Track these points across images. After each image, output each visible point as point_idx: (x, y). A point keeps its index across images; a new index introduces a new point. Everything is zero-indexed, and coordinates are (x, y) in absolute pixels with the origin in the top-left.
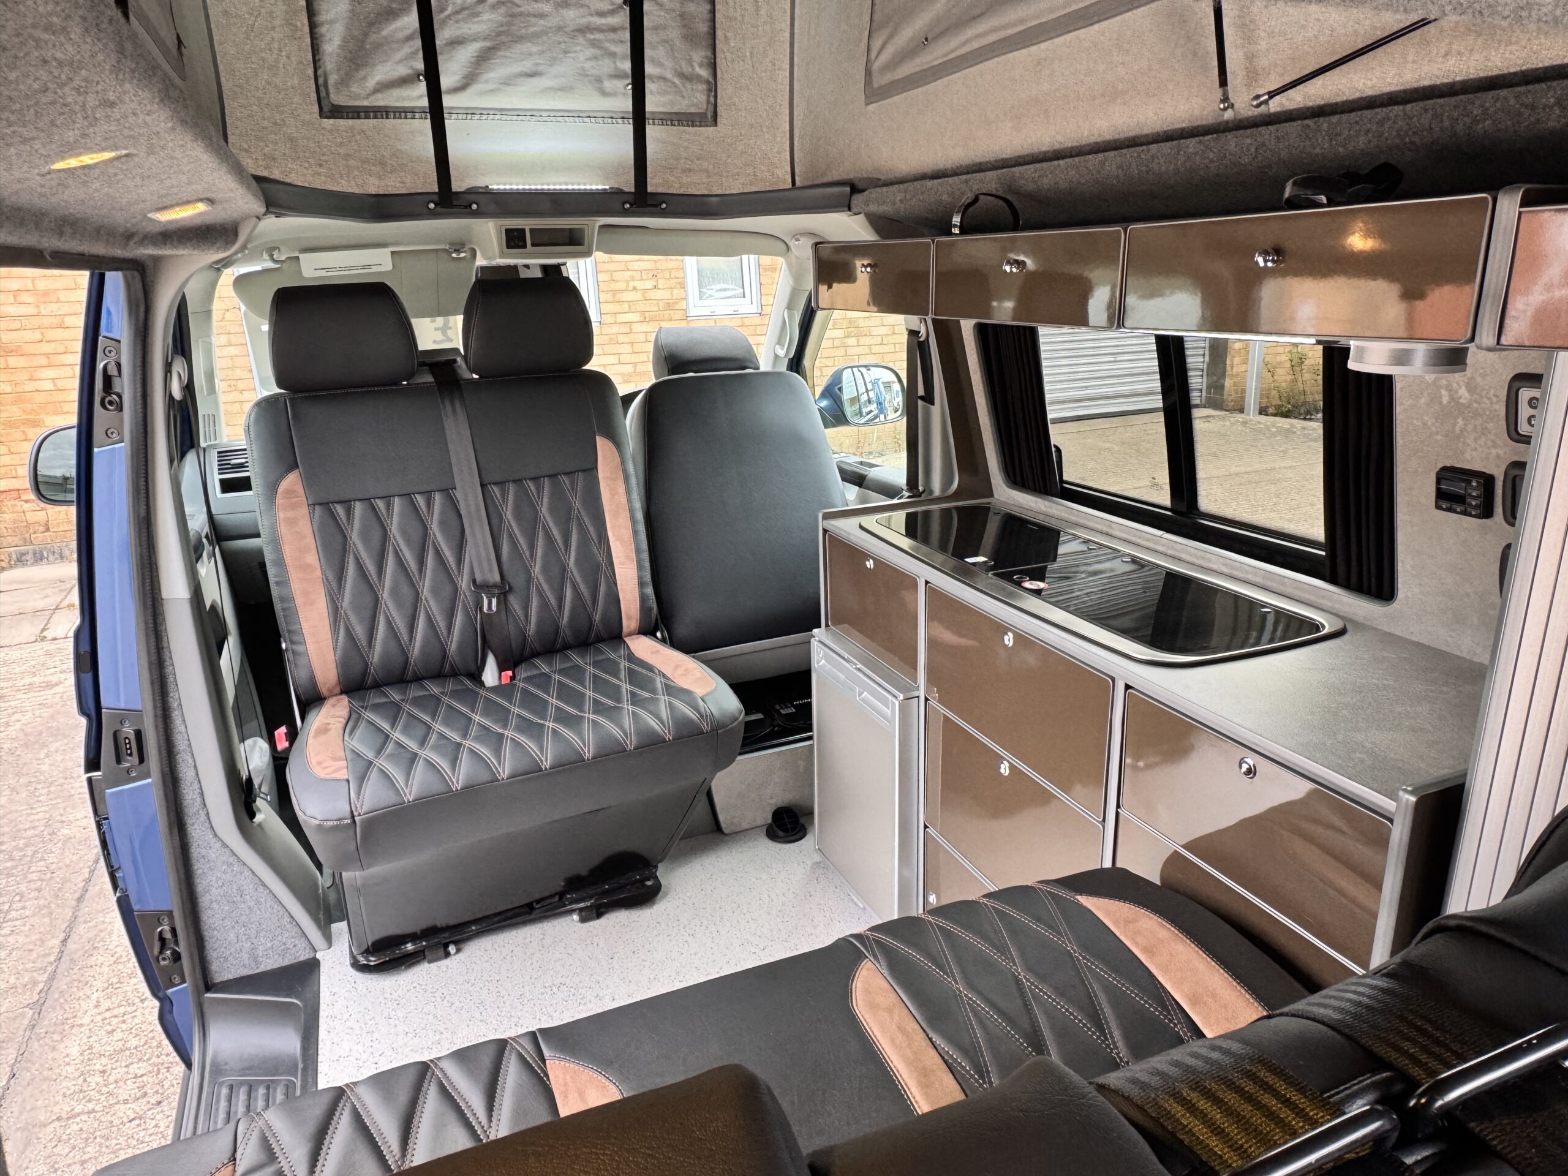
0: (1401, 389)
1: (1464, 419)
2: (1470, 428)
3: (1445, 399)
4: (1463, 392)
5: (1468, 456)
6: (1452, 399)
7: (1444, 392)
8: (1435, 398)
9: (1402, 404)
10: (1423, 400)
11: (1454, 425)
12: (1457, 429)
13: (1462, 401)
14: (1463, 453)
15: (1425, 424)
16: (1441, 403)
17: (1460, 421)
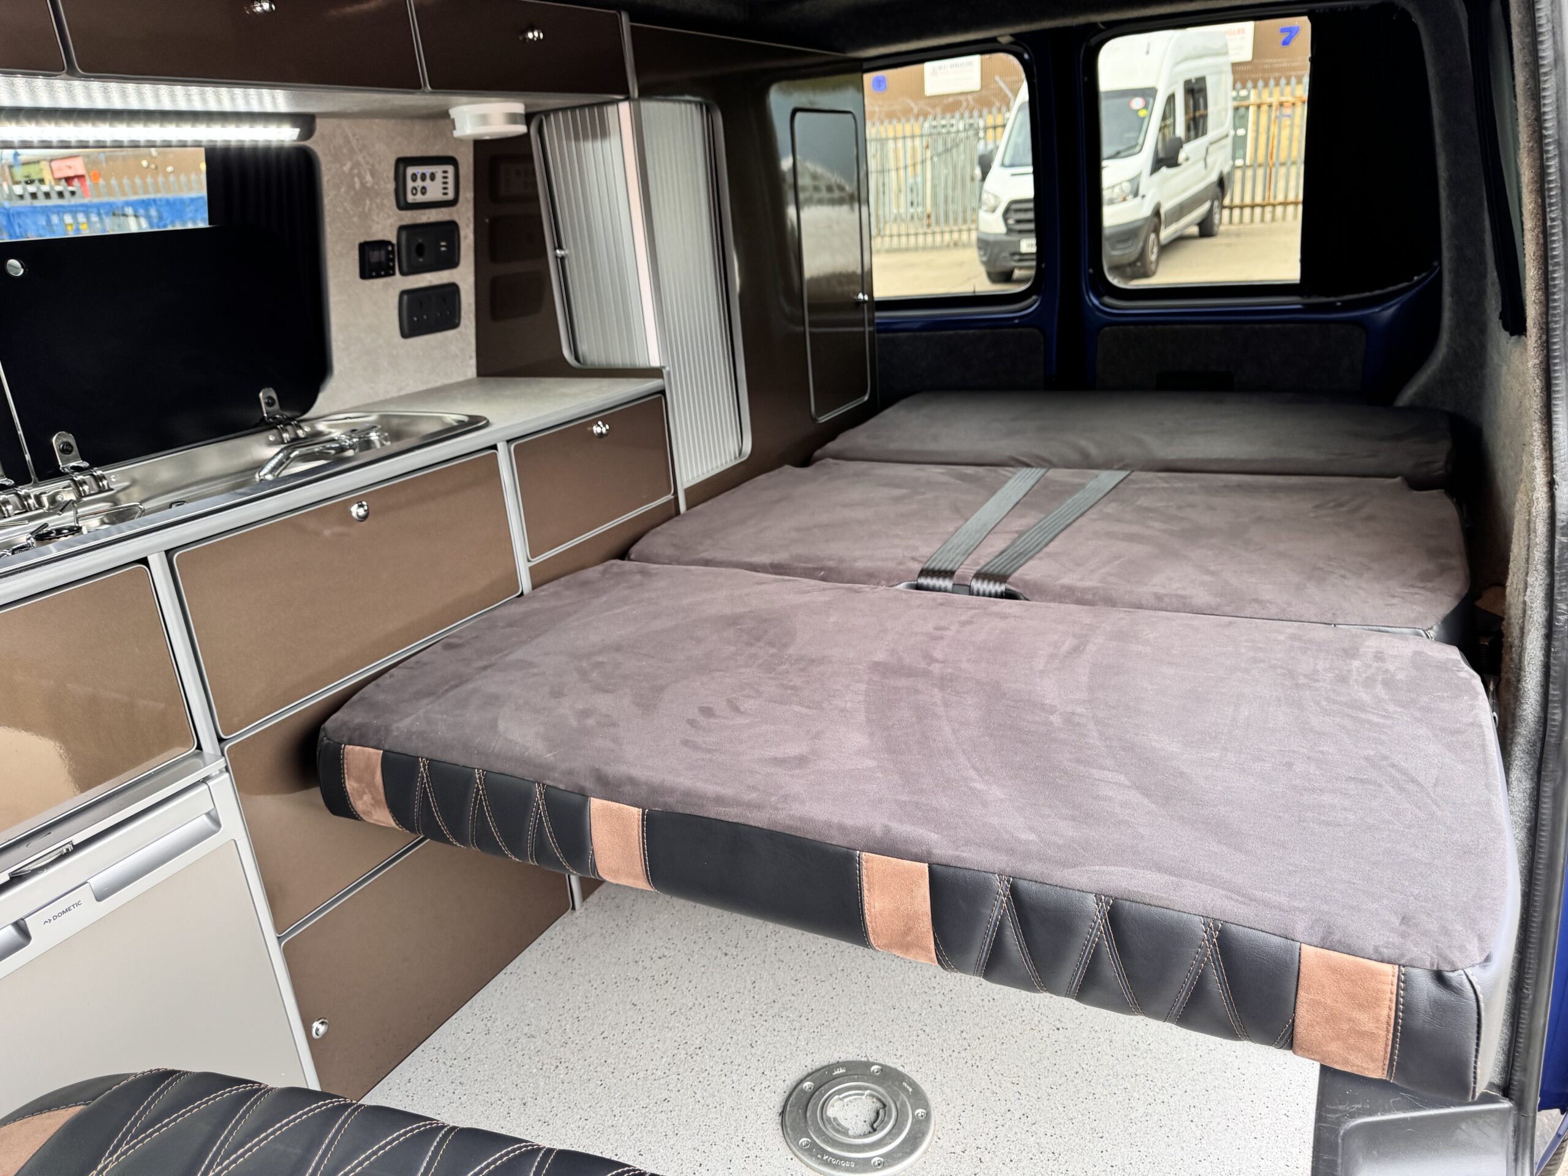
1: (371, 200)
2: (374, 206)
3: (358, 186)
4: (368, 178)
5: (374, 230)
6: (363, 184)
7: (356, 179)
8: (351, 186)
9: (329, 195)
11: (364, 206)
12: (367, 209)
14: (371, 228)
15: (345, 210)
16: (354, 188)
17: (368, 202)
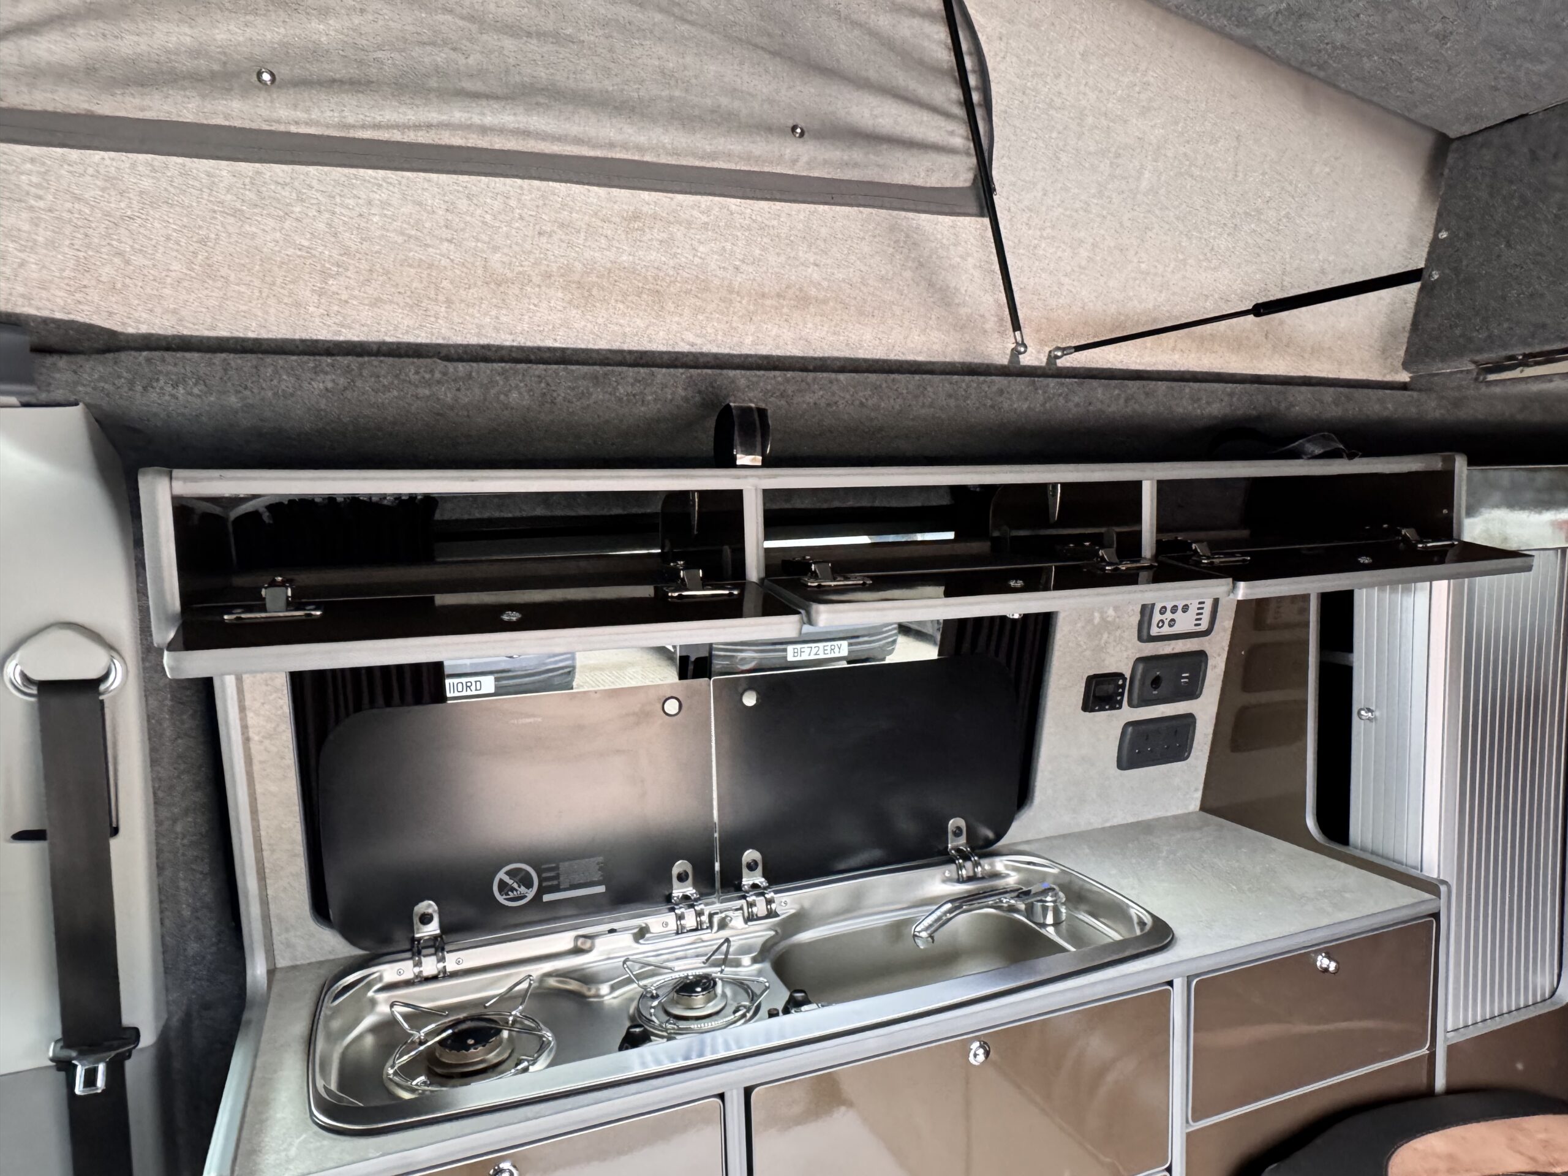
0: (1064, 618)
1: (1109, 633)
2: (1112, 638)
3: (1097, 620)
5: (1107, 662)
6: (1103, 619)
8: (1090, 621)
10: (1079, 625)
11: (1100, 639)
12: (1103, 641)
13: (1109, 619)
14: (1104, 661)
15: (1078, 644)
16: (1093, 623)
